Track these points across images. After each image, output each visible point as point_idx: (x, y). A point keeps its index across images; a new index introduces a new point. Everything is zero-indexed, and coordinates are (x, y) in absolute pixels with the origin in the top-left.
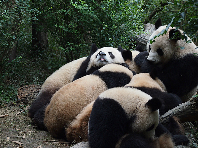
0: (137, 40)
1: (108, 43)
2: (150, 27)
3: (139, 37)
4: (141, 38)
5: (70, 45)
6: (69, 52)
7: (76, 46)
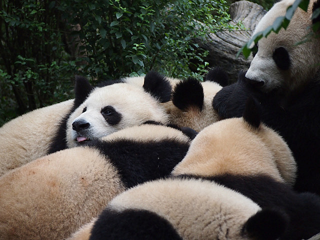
0: (213, 47)
2: (246, 12)
3: (218, 39)
4: (223, 43)
6: (23, 85)
7: (43, 67)
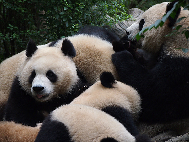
1: (71, 31)
2: (137, 14)
4: (123, 30)
5: (12, 29)
